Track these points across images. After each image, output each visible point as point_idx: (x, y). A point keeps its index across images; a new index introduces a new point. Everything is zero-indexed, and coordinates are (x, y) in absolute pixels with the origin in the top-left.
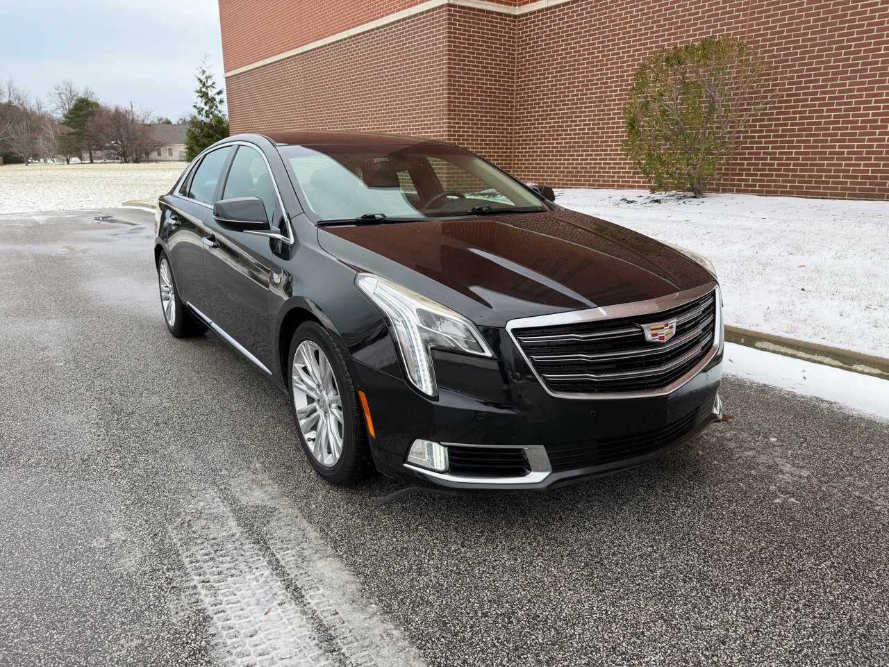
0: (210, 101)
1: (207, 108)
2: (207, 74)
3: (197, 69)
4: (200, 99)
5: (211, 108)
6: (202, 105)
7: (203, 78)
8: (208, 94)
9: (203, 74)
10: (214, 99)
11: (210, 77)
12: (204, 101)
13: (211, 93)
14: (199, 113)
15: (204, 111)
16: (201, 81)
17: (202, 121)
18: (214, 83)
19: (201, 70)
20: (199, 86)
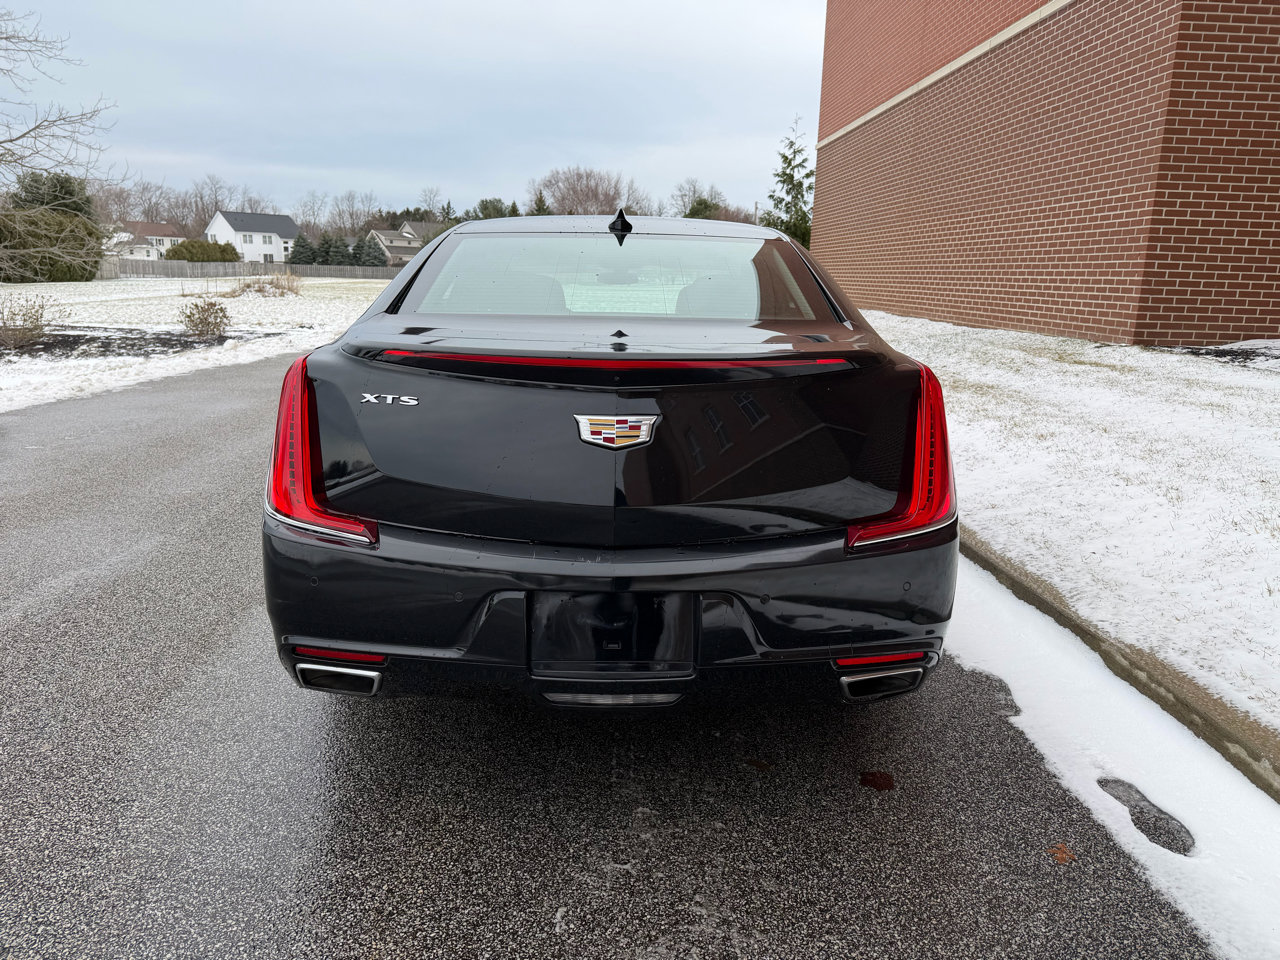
0: (796, 188)
1: (789, 199)
2: (796, 147)
3: (782, 141)
4: (780, 185)
5: (795, 198)
6: (783, 195)
7: (789, 153)
8: (792, 177)
9: (791, 147)
10: (800, 184)
11: (799, 151)
12: (786, 187)
13: (798, 175)
14: (776, 206)
15: (784, 203)
16: (785, 158)
17: (779, 218)
18: (805, 161)
19: (788, 142)
20: (779, 166)
